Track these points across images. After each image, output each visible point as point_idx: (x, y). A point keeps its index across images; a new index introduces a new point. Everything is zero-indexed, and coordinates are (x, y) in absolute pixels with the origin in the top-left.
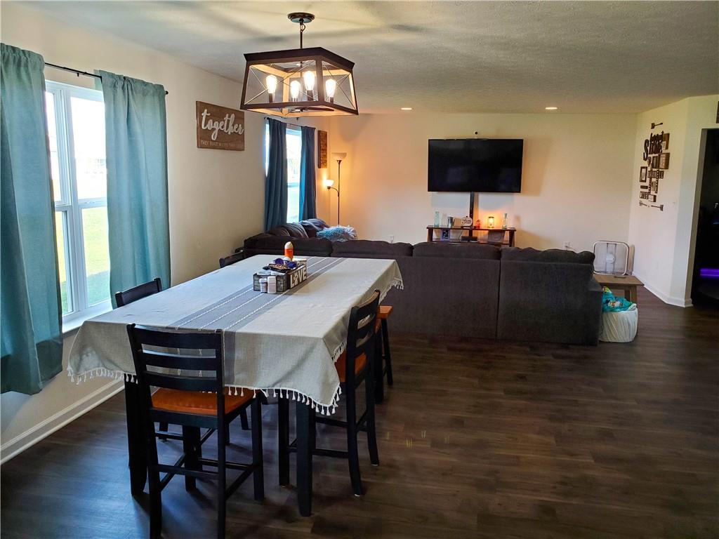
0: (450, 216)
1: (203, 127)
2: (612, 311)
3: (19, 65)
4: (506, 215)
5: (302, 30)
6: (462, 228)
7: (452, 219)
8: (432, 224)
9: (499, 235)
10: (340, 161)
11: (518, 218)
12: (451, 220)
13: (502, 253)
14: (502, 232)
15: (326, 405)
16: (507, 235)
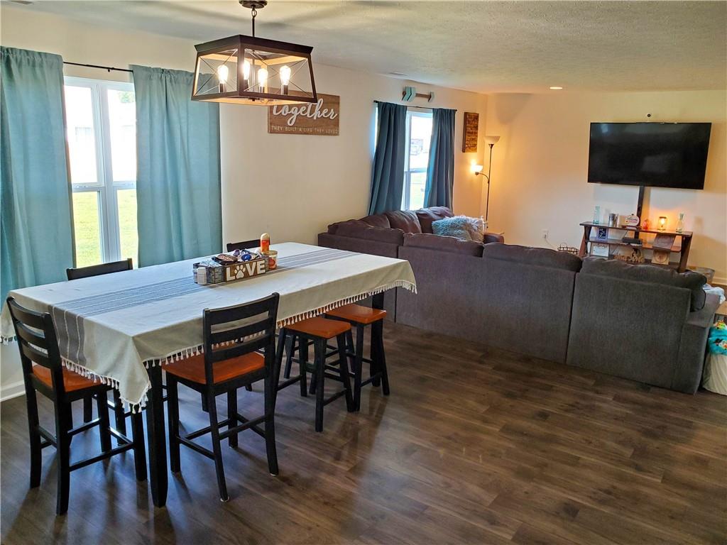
0: (612, 212)
1: (274, 113)
2: (722, 354)
3: (34, 66)
4: (682, 216)
5: (254, 17)
6: (624, 228)
7: (613, 216)
8: (590, 220)
9: (668, 240)
10: (492, 145)
11: (699, 221)
12: (614, 218)
13: (583, 263)
14: (672, 236)
15: (132, 403)
16: (678, 241)
